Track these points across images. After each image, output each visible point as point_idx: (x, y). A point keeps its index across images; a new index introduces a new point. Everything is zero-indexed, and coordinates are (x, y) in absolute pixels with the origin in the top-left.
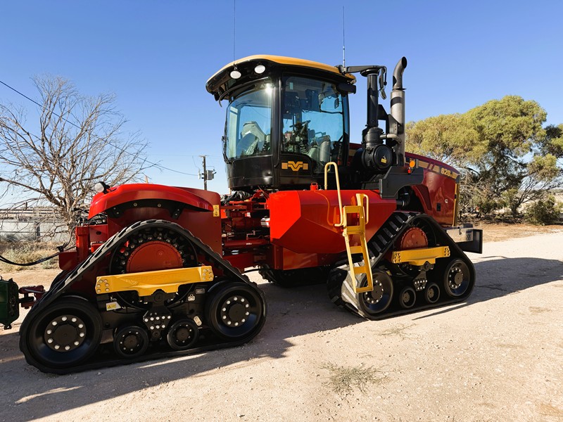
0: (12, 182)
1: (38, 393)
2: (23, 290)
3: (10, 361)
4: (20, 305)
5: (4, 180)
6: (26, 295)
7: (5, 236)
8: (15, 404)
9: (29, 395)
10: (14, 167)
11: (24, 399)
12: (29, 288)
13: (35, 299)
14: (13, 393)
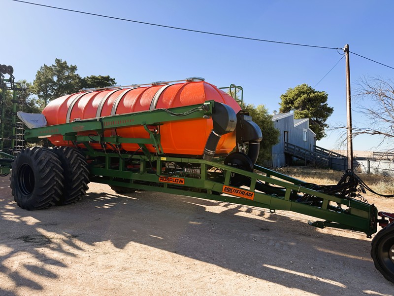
0: (387, 135)
1: (380, 292)
2: (381, 214)
3: (367, 261)
4: (378, 223)
5: (382, 133)
6: (383, 218)
7: (382, 172)
8: (362, 292)
9: (373, 291)
10: (390, 124)
11: (369, 292)
12: (385, 213)
13: (389, 222)
14: (363, 283)
